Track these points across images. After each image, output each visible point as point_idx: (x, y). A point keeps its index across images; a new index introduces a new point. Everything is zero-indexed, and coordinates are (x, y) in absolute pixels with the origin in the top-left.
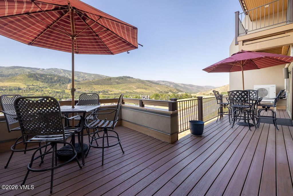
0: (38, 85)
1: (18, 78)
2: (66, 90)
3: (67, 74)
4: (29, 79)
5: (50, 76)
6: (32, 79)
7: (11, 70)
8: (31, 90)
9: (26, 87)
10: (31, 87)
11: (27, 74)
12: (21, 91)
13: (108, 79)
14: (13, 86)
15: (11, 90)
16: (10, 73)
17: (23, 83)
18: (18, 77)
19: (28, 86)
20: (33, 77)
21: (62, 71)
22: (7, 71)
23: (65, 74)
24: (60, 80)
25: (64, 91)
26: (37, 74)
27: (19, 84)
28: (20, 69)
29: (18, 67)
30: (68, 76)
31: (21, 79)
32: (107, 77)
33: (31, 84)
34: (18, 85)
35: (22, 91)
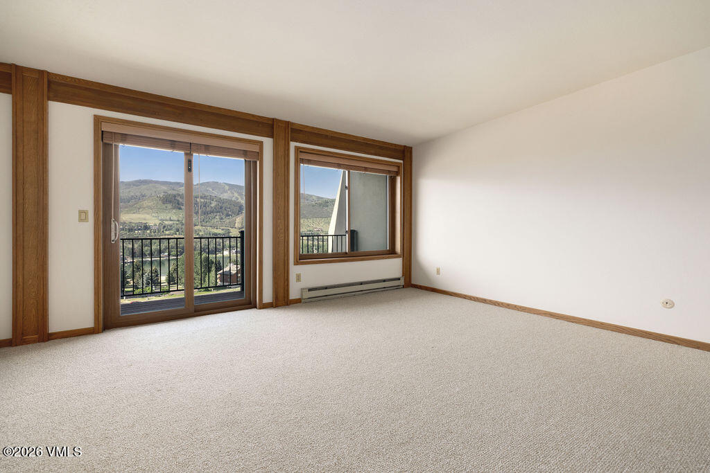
0: (180, 219)
1: (145, 205)
2: (232, 230)
3: (236, 195)
4: (164, 206)
5: (202, 200)
6: (169, 206)
7: (135, 187)
8: (166, 230)
9: (157, 222)
10: (166, 223)
11: (161, 196)
12: (148, 231)
13: (320, 204)
14: (135, 222)
15: (131, 230)
16: (132, 194)
17: (153, 214)
18: (146, 203)
19: (162, 220)
20: (170, 202)
21: (227, 187)
22: (128, 190)
23: (231, 195)
24: (221, 208)
25: (229, 232)
26: (179, 195)
27: (148, 216)
28: (150, 185)
29: (145, 182)
30: (238, 199)
31: (150, 208)
32: (318, 198)
33: (168, 218)
34: (145, 219)
35: (151, 232)
